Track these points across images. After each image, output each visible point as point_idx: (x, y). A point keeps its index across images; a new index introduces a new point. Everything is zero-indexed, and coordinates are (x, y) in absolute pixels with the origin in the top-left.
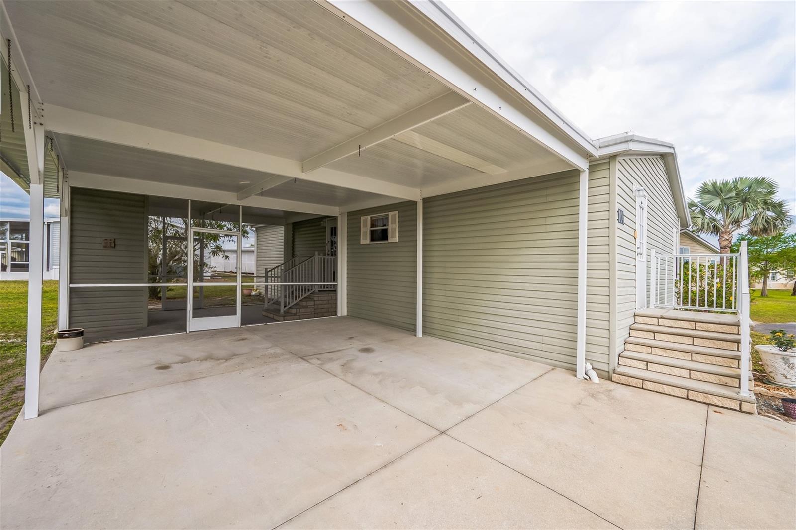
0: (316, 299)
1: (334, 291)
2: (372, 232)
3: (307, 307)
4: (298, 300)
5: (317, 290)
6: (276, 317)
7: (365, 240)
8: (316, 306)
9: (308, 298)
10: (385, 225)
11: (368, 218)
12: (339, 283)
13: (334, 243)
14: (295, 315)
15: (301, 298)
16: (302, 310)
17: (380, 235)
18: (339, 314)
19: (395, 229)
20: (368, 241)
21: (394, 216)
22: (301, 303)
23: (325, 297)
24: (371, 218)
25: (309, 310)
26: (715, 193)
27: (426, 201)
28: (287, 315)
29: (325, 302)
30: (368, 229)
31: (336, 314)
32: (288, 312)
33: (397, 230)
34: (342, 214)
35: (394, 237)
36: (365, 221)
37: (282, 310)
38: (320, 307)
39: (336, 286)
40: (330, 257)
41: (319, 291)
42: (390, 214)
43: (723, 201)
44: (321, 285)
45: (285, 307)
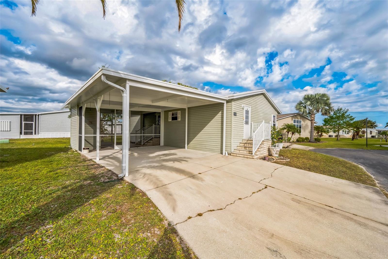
0: (153, 140)
1: (159, 137)
2: (172, 117)
3: (150, 143)
4: (147, 140)
5: (153, 137)
6: (140, 146)
7: (170, 120)
8: (153, 143)
9: (151, 140)
10: (176, 115)
11: (171, 112)
12: (161, 135)
13: (159, 121)
14: (146, 145)
15: (148, 140)
16: (149, 144)
17: (174, 118)
18: (161, 145)
19: (179, 116)
20: (171, 120)
21: (179, 113)
22: (148, 141)
23: (156, 139)
24: (172, 113)
25: (151, 144)
26: (308, 99)
27: (188, 108)
28: (144, 145)
29: (156, 141)
30: (171, 116)
31: (160, 145)
32: (144, 144)
33: (180, 117)
34: (162, 111)
35: (179, 119)
36: (170, 113)
37: (142, 143)
38: (155, 143)
39: (160, 136)
40: (158, 126)
41: (154, 137)
42: (178, 112)
43: (311, 102)
44: (155, 135)
45: (143, 142)
